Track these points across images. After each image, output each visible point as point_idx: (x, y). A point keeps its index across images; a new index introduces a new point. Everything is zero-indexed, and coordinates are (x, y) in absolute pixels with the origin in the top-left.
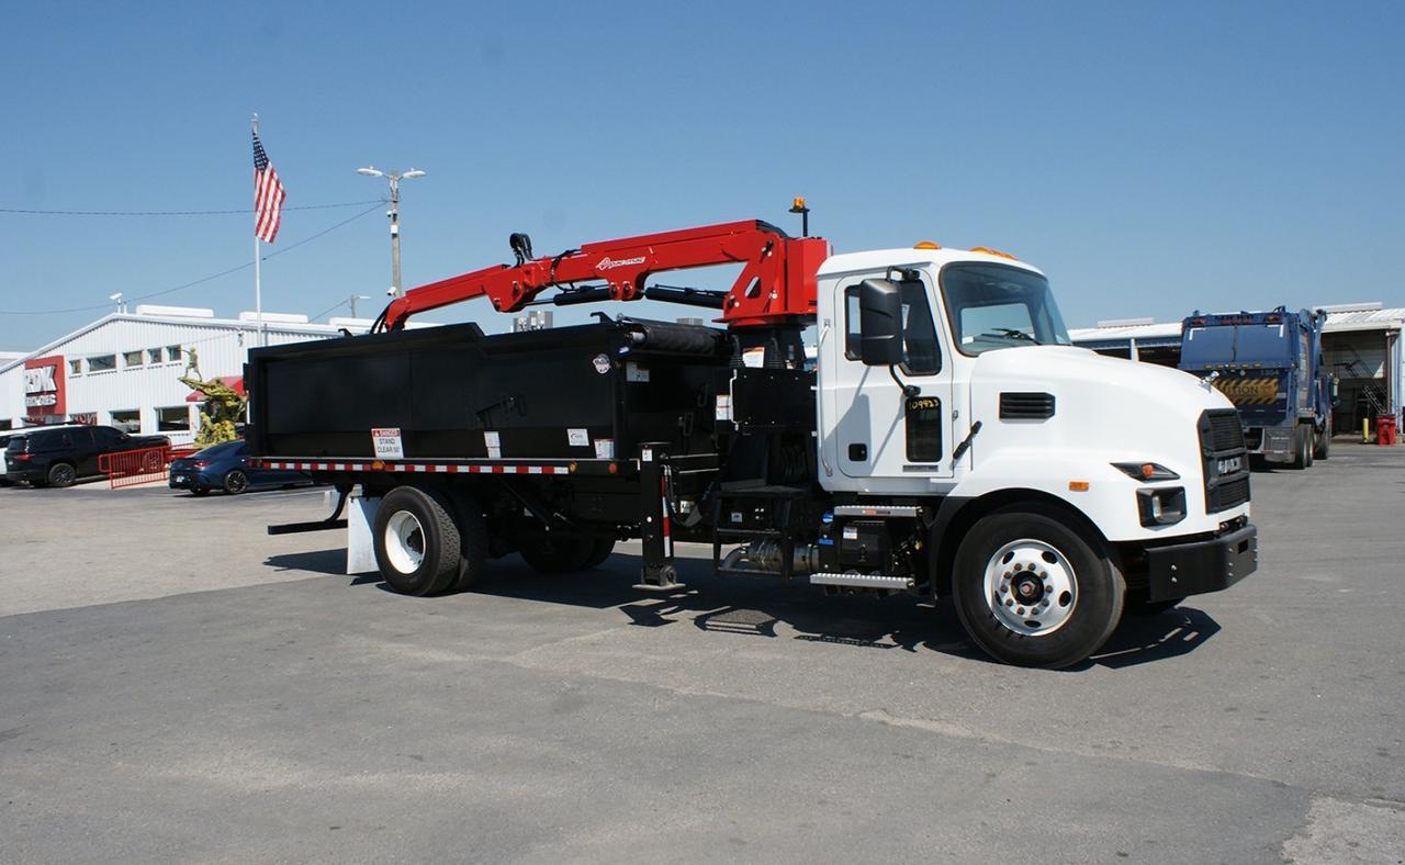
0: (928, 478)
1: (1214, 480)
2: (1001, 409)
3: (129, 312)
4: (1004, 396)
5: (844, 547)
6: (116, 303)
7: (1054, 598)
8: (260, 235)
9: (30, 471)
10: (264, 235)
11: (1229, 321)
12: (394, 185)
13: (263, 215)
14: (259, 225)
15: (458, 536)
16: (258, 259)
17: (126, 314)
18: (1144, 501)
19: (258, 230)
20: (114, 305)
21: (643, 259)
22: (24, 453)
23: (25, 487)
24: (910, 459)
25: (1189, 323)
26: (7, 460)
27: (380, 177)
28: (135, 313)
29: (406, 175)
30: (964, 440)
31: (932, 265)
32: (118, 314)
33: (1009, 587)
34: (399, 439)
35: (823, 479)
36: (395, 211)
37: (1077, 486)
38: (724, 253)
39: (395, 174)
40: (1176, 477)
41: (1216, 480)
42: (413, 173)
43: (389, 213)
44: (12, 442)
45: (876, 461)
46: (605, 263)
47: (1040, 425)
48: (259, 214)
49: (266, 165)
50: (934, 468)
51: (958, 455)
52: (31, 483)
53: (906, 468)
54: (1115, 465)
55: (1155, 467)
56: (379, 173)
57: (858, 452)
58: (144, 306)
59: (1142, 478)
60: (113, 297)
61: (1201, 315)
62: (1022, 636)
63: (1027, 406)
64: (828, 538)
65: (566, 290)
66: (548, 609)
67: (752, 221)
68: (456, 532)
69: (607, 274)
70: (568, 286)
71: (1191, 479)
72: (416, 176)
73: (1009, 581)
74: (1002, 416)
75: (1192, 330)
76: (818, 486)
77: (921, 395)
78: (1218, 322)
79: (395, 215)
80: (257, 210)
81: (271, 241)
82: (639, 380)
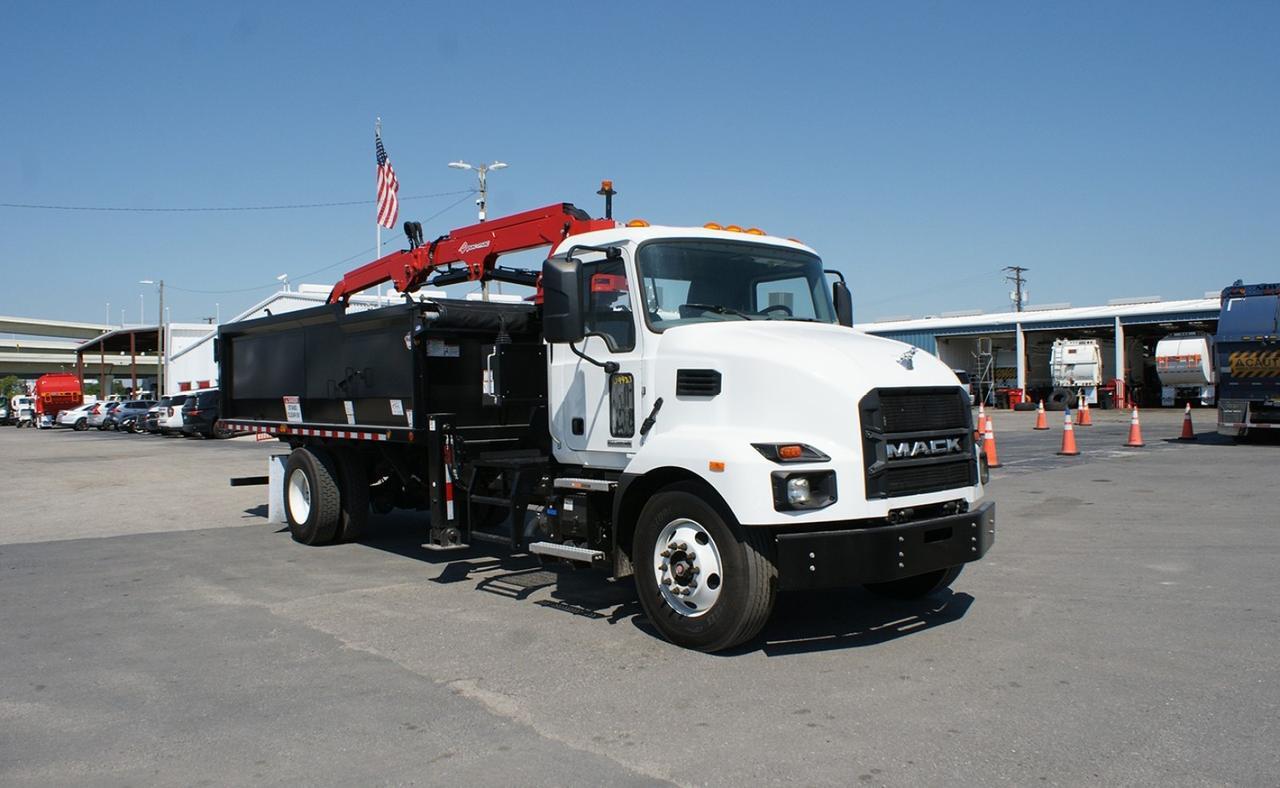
0: (625, 454)
1: (879, 463)
2: (678, 387)
3: (292, 290)
4: (681, 373)
5: (565, 518)
6: (282, 282)
7: (702, 580)
8: (382, 222)
9: (199, 425)
10: (386, 222)
11: (1272, 290)
12: (482, 177)
13: (384, 205)
14: (381, 214)
15: (338, 493)
16: (379, 245)
17: (289, 293)
18: (780, 484)
19: (379, 218)
20: (280, 285)
21: (488, 243)
22: (195, 410)
23: (199, 438)
24: (613, 435)
25: (1228, 294)
26: (183, 415)
27: (469, 170)
28: (297, 290)
29: (492, 167)
30: (648, 416)
31: (630, 243)
32: (281, 293)
33: (669, 566)
34: (298, 406)
35: (556, 452)
36: (482, 200)
37: (717, 467)
38: (542, 237)
39: (484, 166)
40: (827, 459)
41: (883, 463)
42: (498, 165)
43: (478, 201)
44: (187, 400)
45: (589, 436)
46: (465, 248)
47: (708, 402)
48: (381, 205)
49: (384, 161)
50: (629, 444)
51: (645, 430)
52: (203, 434)
53: (610, 444)
54: (754, 445)
55: (804, 448)
56: (468, 166)
57: (578, 426)
58: (304, 285)
59: (777, 459)
60: (280, 278)
61: (1245, 284)
62: (682, 616)
63: (699, 383)
64: (554, 508)
65: (443, 273)
66: (400, 561)
67: (559, 205)
68: (336, 489)
69: (467, 257)
70: (445, 268)
71: (847, 461)
72: (500, 168)
73: (668, 560)
74: (679, 393)
75: (1231, 300)
76: (553, 458)
77: (620, 372)
78: (1261, 292)
79: (483, 203)
80: (379, 200)
81: (391, 228)
82: (447, 355)
